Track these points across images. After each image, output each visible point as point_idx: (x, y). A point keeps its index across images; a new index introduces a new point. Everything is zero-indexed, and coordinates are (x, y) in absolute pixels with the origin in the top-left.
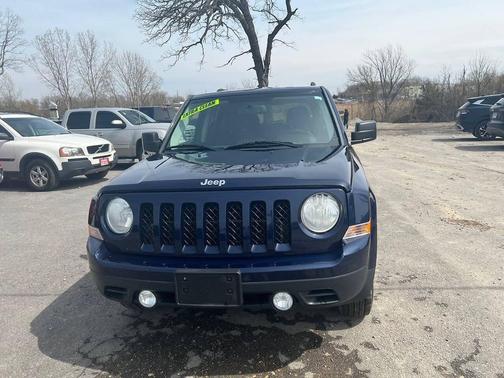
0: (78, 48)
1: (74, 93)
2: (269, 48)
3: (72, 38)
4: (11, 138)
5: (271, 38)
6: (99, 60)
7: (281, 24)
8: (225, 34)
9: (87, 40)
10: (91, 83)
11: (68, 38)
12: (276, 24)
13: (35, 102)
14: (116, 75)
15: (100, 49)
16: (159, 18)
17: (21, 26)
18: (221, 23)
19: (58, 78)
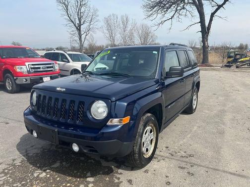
0: (121, 22)
1: (117, 43)
2: (211, 20)
3: (119, 18)
4: (69, 62)
5: (213, 15)
6: (129, 28)
7: (220, 7)
8: (184, 14)
9: (125, 19)
10: (124, 38)
11: (117, 18)
12: (217, 7)
13: (103, 46)
14: (135, 35)
15: (130, 22)
16: (153, 7)
17: (98, 13)
18: (184, 8)
19: (111, 36)
